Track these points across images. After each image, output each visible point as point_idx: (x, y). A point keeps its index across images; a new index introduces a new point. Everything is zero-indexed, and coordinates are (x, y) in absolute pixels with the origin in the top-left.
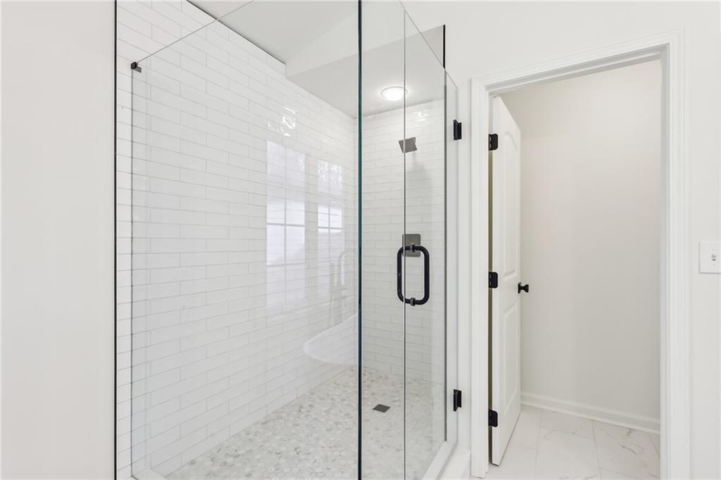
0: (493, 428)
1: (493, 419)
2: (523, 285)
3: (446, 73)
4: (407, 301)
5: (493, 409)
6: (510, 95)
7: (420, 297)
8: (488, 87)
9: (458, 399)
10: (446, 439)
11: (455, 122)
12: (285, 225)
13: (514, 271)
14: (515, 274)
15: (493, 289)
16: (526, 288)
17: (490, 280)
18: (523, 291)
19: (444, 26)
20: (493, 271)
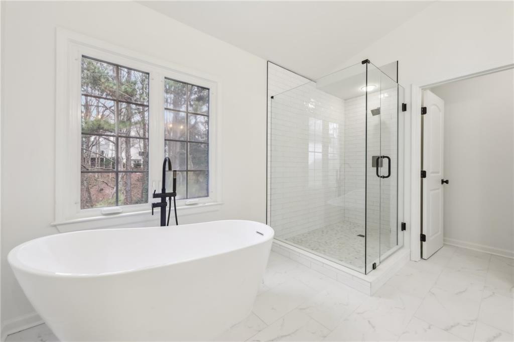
0: (423, 242)
1: (423, 238)
2: (445, 180)
3: (398, 85)
4: (381, 177)
5: (423, 233)
6: (435, 89)
7: (387, 175)
8: (420, 87)
9: (404, 227)
10: (397, 244)
11: (403, 104)
12: (315, 152)
13: (438, 173)
14: (440, 174)
15: (424, 179)
16: (447, 182)
17: (421, 174)
18: (445, 183)
19: (398, 62)
20: (424, 170)
